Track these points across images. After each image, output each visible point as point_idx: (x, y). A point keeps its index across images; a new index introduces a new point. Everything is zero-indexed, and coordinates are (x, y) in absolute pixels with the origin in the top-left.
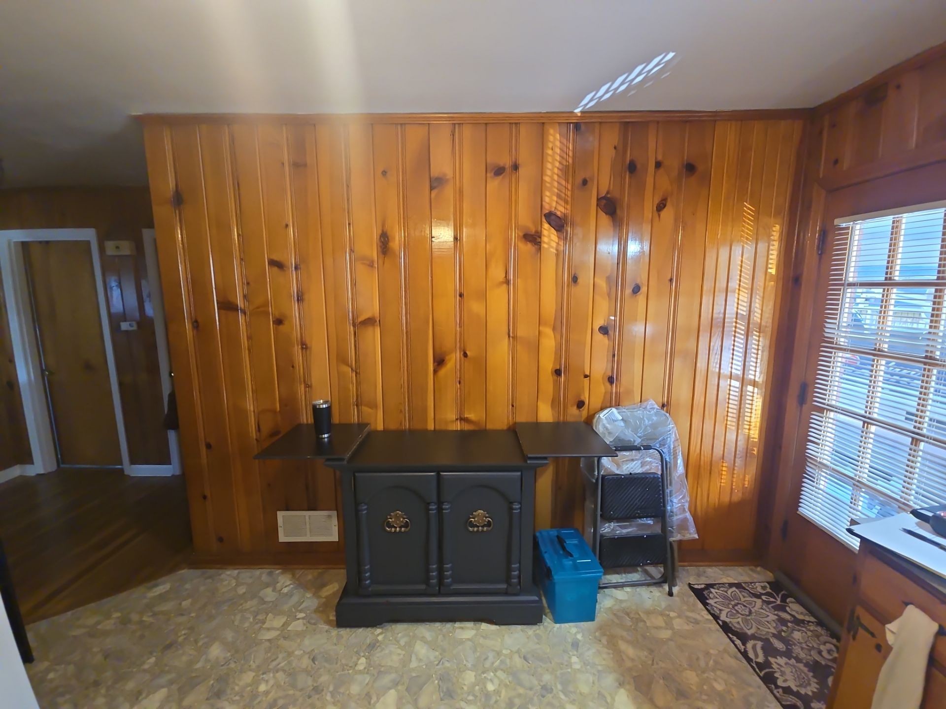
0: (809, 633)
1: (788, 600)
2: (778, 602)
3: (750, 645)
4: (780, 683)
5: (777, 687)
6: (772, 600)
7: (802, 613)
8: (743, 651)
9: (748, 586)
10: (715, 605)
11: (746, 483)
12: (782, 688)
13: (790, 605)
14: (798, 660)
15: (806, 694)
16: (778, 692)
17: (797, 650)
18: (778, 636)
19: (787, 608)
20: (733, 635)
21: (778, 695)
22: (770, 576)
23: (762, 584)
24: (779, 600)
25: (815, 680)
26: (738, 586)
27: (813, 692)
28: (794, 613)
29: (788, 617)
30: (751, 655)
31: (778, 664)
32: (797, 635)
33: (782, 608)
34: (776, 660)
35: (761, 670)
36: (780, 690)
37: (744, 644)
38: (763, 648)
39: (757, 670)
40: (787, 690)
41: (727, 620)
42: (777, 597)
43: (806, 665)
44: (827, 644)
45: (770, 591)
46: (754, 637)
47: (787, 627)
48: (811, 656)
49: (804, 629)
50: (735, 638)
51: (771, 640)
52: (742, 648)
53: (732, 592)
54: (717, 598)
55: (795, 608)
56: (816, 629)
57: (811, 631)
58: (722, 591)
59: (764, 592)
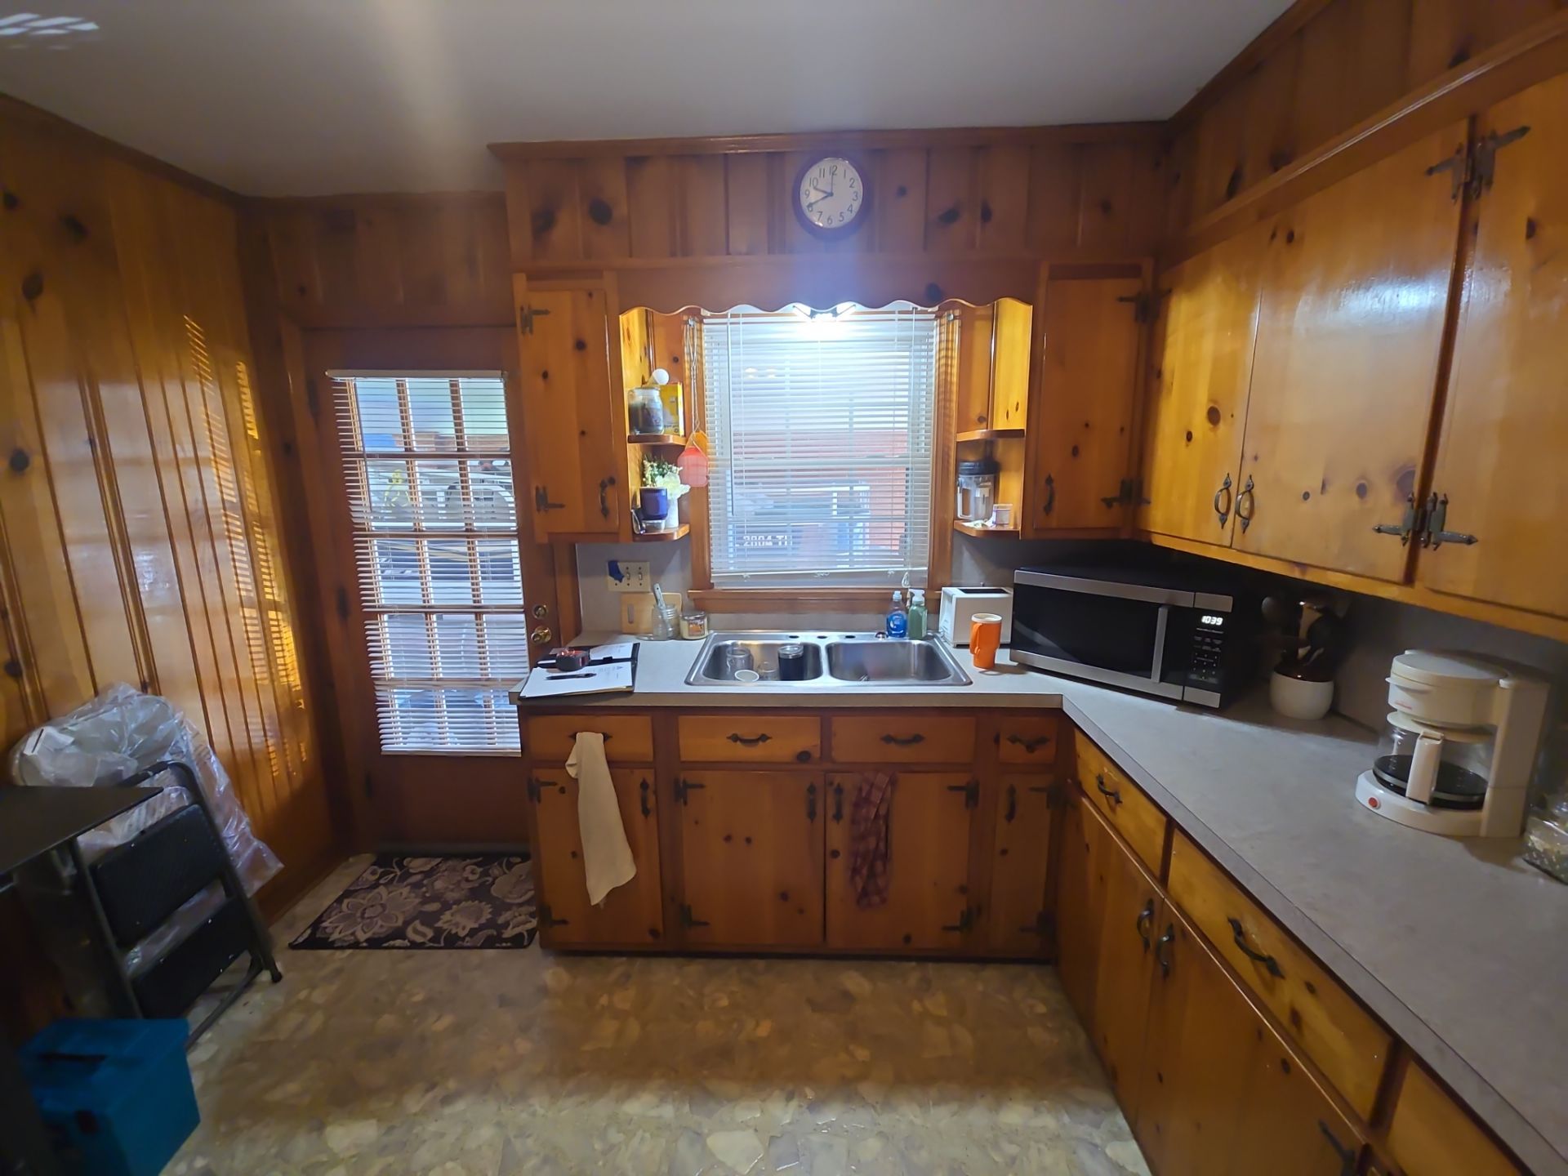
0: (446, 873)
1: (405, 863)
2: (399, 873)
3: (410, 933)
4: (462, 934)
5: (463, 939)
6: (392, 875)
7: (426, 864)
8: (409, 944)
9: (358, 885)
10: (343, 934)
11: (304, 754)
12: (467, 935)
13: (411, 865)
14: (458, 902)
15: (487, 920)
16: (467, 942)
17: (451, 896)
18: (426, 901)
19: (411, 871)
20: (386, 942)
21: (469, 944)
22: (369, 858)
23: (369, 871)
24: (397, 870)
25: (484, 903)
26: (347, 894)
27: (490, 913)
28: (418, 870)
29: (419, 877)
30: (419, 939)
31: (447, 922)
32: (439, 885)
33: (407, 875)
34: (441, 921)
35: (439, 943)
36: (467, 939)
37: (404, 938)
38: (423, 923)
39: (436, 945)
40: (473, 933)
41: (369, 935)
42: (392, 870)
43: (467, 899)
44: (467, 868)
45: (382, 870)
46: (407, 923)
47: (425, 886)
48: (463, 890)
49: (439, 875)
50: (392, 943)
51: (423, 909)
52: (406, 943)
53: (347, 906)
54: (337, 927)
55: (417, 865)
56: (448, 865)
57: (446, 870)
58: (336, 914)
59: (377, 877)
